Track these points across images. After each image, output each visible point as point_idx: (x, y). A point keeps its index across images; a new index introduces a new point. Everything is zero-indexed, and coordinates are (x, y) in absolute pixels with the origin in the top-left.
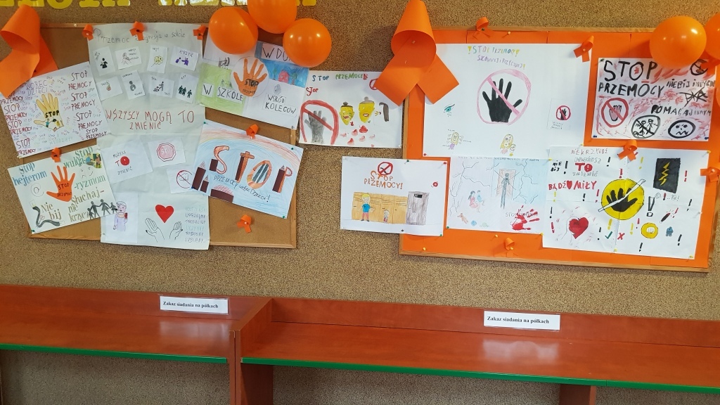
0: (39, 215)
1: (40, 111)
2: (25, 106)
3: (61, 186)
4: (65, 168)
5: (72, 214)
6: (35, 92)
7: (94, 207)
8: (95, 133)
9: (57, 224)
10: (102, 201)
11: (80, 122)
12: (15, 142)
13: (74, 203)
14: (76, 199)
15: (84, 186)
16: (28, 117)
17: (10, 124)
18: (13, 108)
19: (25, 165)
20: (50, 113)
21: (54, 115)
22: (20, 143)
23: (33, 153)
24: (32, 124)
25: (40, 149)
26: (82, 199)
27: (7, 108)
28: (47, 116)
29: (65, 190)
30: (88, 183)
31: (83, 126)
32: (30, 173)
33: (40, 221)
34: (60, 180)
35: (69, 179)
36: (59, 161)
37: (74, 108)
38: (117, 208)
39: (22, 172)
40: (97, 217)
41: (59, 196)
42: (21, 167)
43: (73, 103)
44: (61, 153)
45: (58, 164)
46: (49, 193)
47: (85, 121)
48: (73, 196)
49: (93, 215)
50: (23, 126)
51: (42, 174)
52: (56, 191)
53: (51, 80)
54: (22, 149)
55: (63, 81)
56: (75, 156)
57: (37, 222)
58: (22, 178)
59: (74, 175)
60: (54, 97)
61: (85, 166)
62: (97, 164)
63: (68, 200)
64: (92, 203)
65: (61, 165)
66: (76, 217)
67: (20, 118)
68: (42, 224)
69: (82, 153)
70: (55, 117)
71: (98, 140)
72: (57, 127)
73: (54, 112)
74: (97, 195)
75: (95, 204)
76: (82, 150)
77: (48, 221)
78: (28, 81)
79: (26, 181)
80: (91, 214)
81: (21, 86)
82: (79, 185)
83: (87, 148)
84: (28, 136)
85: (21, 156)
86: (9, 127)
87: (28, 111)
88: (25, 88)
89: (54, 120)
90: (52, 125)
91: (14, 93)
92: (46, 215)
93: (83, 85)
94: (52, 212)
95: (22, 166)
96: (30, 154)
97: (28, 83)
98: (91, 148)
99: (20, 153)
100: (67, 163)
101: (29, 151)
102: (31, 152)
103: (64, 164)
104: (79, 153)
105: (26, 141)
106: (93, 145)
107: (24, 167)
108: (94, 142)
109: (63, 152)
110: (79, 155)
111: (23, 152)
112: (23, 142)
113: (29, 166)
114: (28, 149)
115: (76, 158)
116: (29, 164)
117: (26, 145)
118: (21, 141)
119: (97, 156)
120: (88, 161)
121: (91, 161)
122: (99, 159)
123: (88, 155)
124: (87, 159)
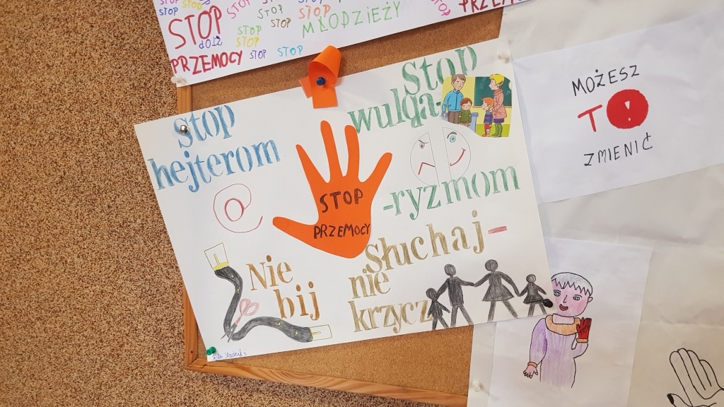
0: (237, 297)
3: (329, 200)
4: (351, 134)
5: (363, 303)
7: (453, 286)
9: (302, 333)
10: (491, 265)
12: (164, 22)
13: (374, 266)
14: (387, 250)
15: (423, 204)
19: (198, 114)
22: (181, 28)
23: (231, 69)
25: (263, 53)
26: (409, 253)
29: (345, 214)
30: (440, 195)
32: (214, 145)
33: (240, 320)
34: (327, 177)
35: (364, 175)
36: (332, 102)
38: (550, 295)
39: (185, 140)
40: (461, 322)
41: (317, 235)
42: (183, 119)
44: (342, 73)
45: (327, 114)
46: (281, 223)
48: (374, 239)
49: (447, 316)
51: (263, 152)
52: (309, 215)
54: (190, 50)
56: (400, 83)
57: (227, 321)
58: (184, 161)
59: (386, 160)
61: (437, 125)
62: (488, 118)
63: (351, 253)
64: (449, 269)
65: (338, 119)
66: (378, 318)
68: (245, 330)
69: (432, 72)
71: (507, 16)
74: (472, 240)
75: (460, 274)
76: (432, 59)
77: (270, 322)
79: (198, 172)
80: (436, 310)
82: (405, 202)
83: (452, 54)
85: (183, 78)
92: (261, 301)
94: (288, 291)
95: (188, 115)
96: (217, 72)
98: (472, 51)
99: (180, 67)
100: (362, 112)
101: (216, 60)
102: (222, 65)
103: (352, 114)
104: (420, 74)
105: (205, 18)
106: (484, 39)
107: (193, 120)
108: (492, 27)
109: (349, 65)
110: (417, 80)
111: (191, 64)
112: (194, 21)
113: (215, 118)
114: (210, 52)
115: (402, 94)
116: (212, 109)
117: (205, 34)
118: (188, 18)
119: (493, 86)
120: (452, 108)
121: (466, 107)
122: (501, 97)
123: (454, 80)
124: (448, 99)
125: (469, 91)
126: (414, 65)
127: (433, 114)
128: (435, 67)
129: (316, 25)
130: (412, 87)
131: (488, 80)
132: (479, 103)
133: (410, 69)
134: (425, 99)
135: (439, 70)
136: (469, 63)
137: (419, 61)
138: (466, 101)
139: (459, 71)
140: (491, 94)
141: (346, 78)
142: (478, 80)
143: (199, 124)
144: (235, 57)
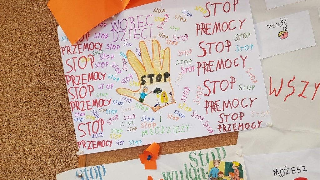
1: (131, 71)
2: (105, 61)
6: (127, 36)
8: (238, 121)
11: (208, 99)
12: (76, 124)
16: (107, 81)
17: (72, 91)
18: (82, 63)
19: (88, 168)
20: (151, 76)
21: (158, 80)
22: (84, 128)
23: (106, 149)
24: (112, 95)
25: (122, 142)
27: (71, 62)
28: (144, 82)
31: (214, 106)
36: (154, 167)
37: (201, 69)
42: (80, 170)
43: (201, 60)
44: (160, 154)
45: (151, 173)
47: (219, 96)
50: (95, 96)
53: (162, 15)
54: (87, 138)
55: (185, 16)
56: (188, 161)
60: (163, 48)
65: (157, 176)
67: (91, 82)
69: (204, 157)
70: (161, 85)
71: (240, 135)
72: (162, 104)
73: (159, 75)
76: (204, 151)
78: (116, 15)
81: (103, 24)
83: (214, 150)
84: (103, 115)
85: (83, 151)
86: (70, 97)
87: (108, 70)
88: (109, 27)
89: (157, 91)
90: (152, 99)
91: (87, 35)
93: (225, 27)
95: (83, 169)
96: (99, 150)
97: (116, 20)
98: (223, 149)
99: (81, 146)
100: (168, 173)
101: (100, 143)
102: (102, 146)
103: (164, 174)
104: (198, 158)
105: (96, 124)
106: (229, 144)
107: (85, 171)
108: (233, 139)
109: (163, 150)
110: (196, 161)
111: (87, 145)
112: (91, 125)
113: (96, 171)
114: (97, 140)
115: (189, 167)
116: (95, 167)
117: (95, 131)
118: (88, 123)
119: (234, 167)
120: (214, 176)
121: (220, 176)
122: (238, 173)
123: (214, 162)
124: (211, 171)
125: (222, 168)
126: (195, 154)
127: (204, 178)
128: (205, 155)
129: (149, 132)
130: (194, 164)
131: (231, 164)
132: (227, 175)
133: (193, 155)
134: (200, 170)
135: (207, 157)
136: (222, 155)
137: (198, 152)
138: (221, 173)
139: (217, 158)
140: (233, 171)
141: (162, 157)
142: (227, 163)
143: (88, 173)
144: (108, 143)
